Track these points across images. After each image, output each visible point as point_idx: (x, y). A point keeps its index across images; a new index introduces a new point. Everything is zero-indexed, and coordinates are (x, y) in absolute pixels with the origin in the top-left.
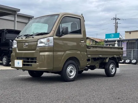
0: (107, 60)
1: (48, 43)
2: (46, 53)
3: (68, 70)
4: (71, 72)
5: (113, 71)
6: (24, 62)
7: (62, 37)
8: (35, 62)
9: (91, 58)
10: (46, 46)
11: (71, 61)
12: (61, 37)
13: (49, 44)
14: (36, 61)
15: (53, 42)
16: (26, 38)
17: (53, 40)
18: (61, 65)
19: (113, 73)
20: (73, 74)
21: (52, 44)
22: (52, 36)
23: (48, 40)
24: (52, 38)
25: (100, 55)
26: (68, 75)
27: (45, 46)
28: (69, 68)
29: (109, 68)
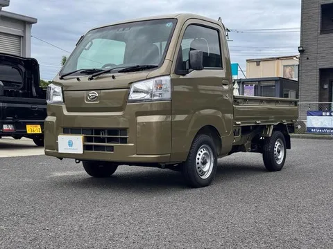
0: (270, 132)
1: (159, 91)
2: (155, 119)
3: (198, 159)
4: (204, 163)
5: (281, 156)
6: (87, 139)
7: (188, 76)
8: (124, 141)
9: (242, 126)
10: (153, 98)
11: (203, 137)
12: (185, 77)
13: (160, 94)
14: (126, 138)
15: (169, 89)
16: (91, 79)
17: (169, 85)
19: (279, 162)
20: (208, 168)
21: (167, 96)
22: (168, 75)
23: (159, 86)
24: (168, 78)
25: (258, 119)
26: (198, 170)
27: (151, 100)
28: (199, 155)
29: (273, 151)
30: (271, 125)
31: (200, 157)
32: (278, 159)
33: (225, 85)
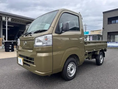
1: (46, 42)
3: (68, 69)
4: (71, 70)
6: (24, 60)
7: (62, 34)
9: (88, 52)
10: (43, 45)
12: (60, 35)
13: (46, 43)
14: (34, 62)
15: (51, 41)
16: (26, 36)
17: (51, 38)
18: (61, 66)
20: (73, 72)
21: (50, 43)
23: (46, 39)
24: (51, 35)
25: (94, 49)
28: (69, 67)
29: (99, 59)
30: (98, 50)
31: (69, 68)
32: (101, 61)
33: (81, 37)
